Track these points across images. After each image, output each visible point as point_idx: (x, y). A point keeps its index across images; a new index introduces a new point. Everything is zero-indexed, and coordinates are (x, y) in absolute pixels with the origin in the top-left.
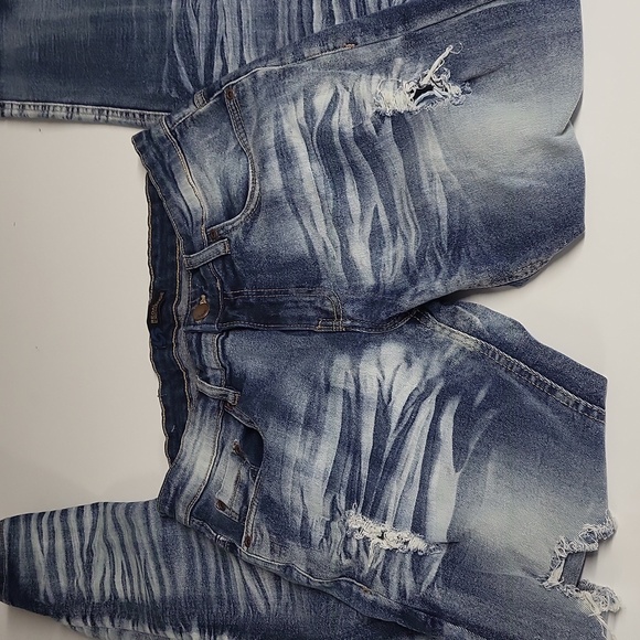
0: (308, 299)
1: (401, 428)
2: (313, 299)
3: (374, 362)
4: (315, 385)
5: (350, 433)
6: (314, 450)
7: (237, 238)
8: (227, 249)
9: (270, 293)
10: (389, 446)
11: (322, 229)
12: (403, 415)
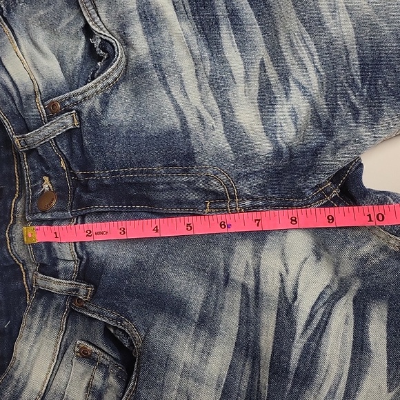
0: (185, 179)
1: (310, 332)
2: (192, 179)
3: (278, 251)
4: (213, 277)
5: (248, 335)
6: (206, 352)
7: (92, 110)
8: (76, 123)
9: (126, 173)
10: (296, 353)
11: (195, 96)
12: (311, 316)
